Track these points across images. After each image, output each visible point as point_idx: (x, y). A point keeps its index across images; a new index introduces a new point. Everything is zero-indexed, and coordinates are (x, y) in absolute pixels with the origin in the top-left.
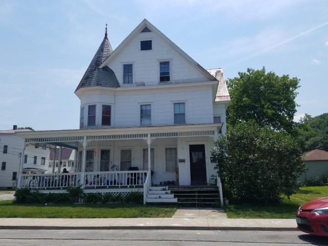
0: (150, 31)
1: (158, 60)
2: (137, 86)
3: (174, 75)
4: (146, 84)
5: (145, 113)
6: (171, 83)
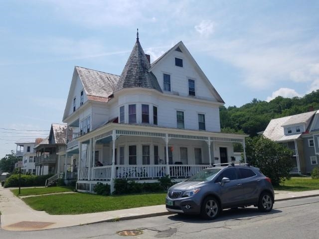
0: (180, 51)
1: (187, 77)
2: (175, 94)
3: (198, 92)
4: (180, 94)
5: (180, 118)
6: (196, 98)
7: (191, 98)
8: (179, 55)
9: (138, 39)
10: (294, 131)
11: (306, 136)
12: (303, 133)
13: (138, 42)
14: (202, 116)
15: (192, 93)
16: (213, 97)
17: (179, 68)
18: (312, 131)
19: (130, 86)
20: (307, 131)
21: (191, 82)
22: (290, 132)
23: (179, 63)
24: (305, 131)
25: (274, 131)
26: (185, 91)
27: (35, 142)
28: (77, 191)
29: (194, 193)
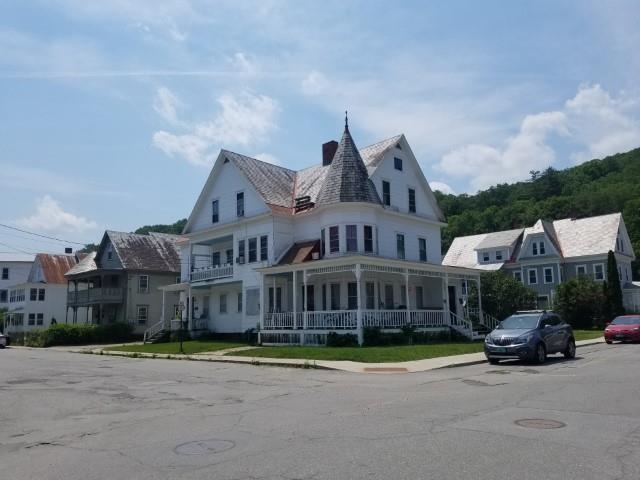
7: (411, 216)
8: (399, 154)
9: (347, 126)
10: (493, 257)
11: (511, 266)
12: (506, 262)
13: (347, 131)
14: (423, 242)
15: (412, 208)
16: (434, 215)
17: (398, 171)
18: (520, 259)
19: (349, 199)
20: (513, 259)
21: (412, 193)
22: (486, 259)
23: (398, 165)
24: (509, 258)
25: (462, 256)
26: (406, 205)
27: (33, 260)
28: (260, 345)
29: (528, 339)
